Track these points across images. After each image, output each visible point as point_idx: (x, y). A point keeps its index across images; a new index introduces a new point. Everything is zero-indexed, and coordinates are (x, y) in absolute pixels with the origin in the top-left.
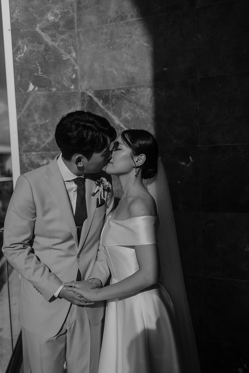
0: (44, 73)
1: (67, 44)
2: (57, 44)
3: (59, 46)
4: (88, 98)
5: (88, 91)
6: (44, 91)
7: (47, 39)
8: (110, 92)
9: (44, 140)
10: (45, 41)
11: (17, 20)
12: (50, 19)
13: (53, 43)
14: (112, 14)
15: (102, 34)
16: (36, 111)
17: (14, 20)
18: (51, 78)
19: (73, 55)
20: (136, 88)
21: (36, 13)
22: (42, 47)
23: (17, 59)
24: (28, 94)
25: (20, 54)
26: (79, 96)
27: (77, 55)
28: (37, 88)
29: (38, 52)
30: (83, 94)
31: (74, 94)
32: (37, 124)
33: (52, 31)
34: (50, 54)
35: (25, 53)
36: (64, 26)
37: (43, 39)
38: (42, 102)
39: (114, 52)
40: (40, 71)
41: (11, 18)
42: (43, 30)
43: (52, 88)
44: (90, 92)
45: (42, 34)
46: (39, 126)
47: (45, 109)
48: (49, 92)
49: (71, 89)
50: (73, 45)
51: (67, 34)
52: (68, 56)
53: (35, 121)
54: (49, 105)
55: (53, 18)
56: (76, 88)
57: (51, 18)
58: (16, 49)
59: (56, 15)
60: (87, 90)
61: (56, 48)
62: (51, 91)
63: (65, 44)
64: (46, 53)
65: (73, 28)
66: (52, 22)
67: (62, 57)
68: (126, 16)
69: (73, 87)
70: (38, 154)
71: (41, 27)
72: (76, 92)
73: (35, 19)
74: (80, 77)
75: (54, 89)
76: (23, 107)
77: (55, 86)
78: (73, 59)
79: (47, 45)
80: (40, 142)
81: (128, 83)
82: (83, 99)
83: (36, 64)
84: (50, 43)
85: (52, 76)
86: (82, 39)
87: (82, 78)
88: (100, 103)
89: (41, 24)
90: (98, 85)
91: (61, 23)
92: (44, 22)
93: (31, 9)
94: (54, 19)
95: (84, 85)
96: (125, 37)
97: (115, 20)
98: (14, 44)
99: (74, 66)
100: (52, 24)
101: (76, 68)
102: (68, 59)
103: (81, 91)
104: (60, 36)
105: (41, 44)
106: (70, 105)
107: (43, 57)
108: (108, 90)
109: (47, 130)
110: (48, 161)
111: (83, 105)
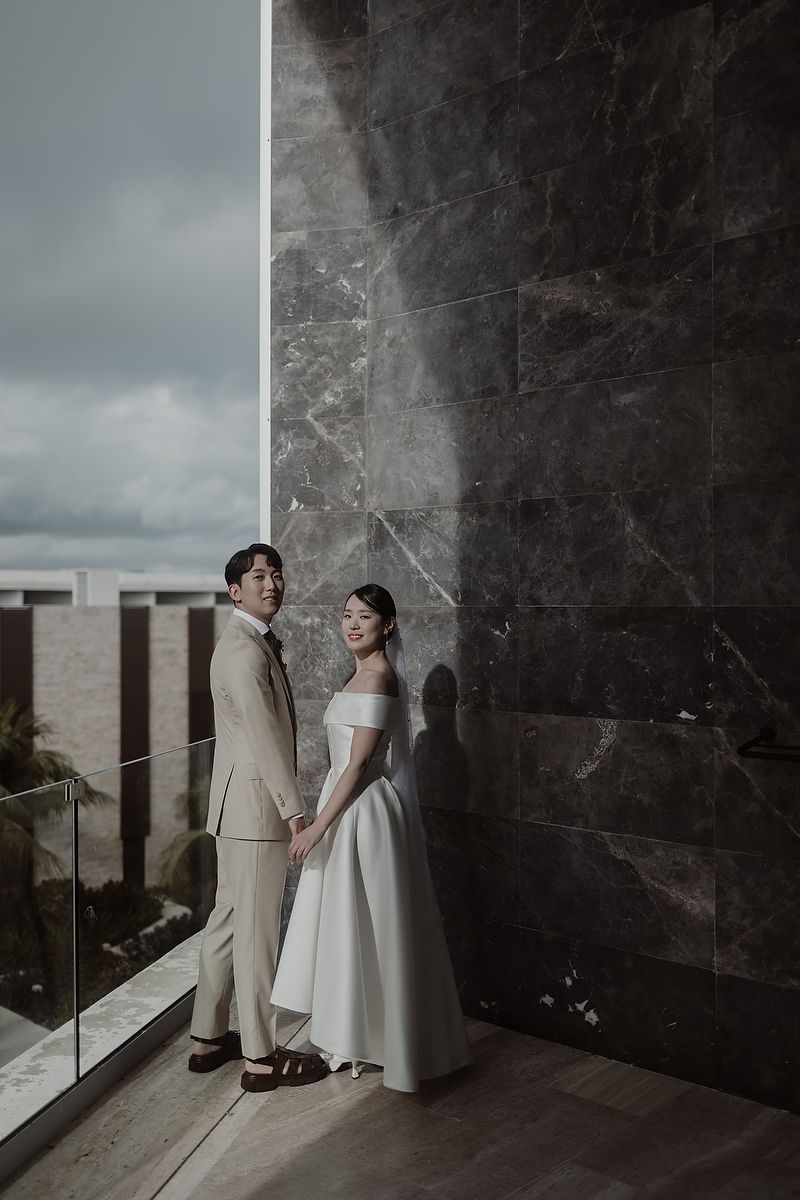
0: (314, 483)
1: (351, 439)
2: (336, 438)
3: (338, 441)
4: (377, 522)
5: (377, 512)
6: (312, 511)
7: (321, 430)
8: (406, 514)
9: (308, 586)
10: (319, 435)
11: (280, 404)
12: (327, 402)
13: (330, 437)
14: (412, 395)
15: (398, 424)
16: (299, 541)
17: (276, 404)
18: (325, 490)
19: (359, 454)
20: (440, 509)
21: (309, 393)
22: (314, 444)
23: (277, 462)
24: (289, 516)
25: (282, 454)
26: (365, 518)
27: (364, 455)
28: (302, 506)
29: (308, 450)
30: (371, 515)
31: (357, 516)
32: (300, 562)
33: (330, 419)
34: (325, 454)
35: (289, 454)
36: (347, 411)
37: (316, 432)
38: (308, 527)
39: (413, 453)
40: (309, 479)
41: (272, 402)
42: (317, 418)
43: (325, 506)
44: (380, 512)
45: (316, 424)
46: (302, 564)
47: (312, 538)
48: (321, 512)
49: (354, 508)
50: (360, 439)
51: (351, 423)
52: (352, 457)
53: (297, 558)
54: (320, 532)
55: (332, 399)
56: (361, 506)
57: (328, 398)
58: (276, 447)
59: (337, 395)
60: (376, 509)
61: (335, 445)
62: (323, 510)
63: (348, 438)
64: (319, 453)
65: (362, 413)
66: (331, 406)
67: (342, 459)
68: (431, 400)
69: (355, 505)
70: (298, 609)
71: (314, 414)
72: (360, 513)
73: (306, 401)
74: (367, 488)
75: (327, 508)
76: (281, 535)
77: (330, 503)
78: (358, 461)
79: (320, 440)
80: (302, 590)
81: (429, 503)
82: (370, 523)
83: (303, 470)
84: (326, 437)
85: (326, 487)
86: (373, 430)
87: (371, 490)
88: (392, 532)
89: (314, 409)
90: (391, 504)
91: (343, 407)
92: (318, 406)
93: (301, 388)
94: (334, 401)
95: (372, 502)
96: (428, 431)
97: (417, 403)
98: (273, 441)
99: (359, 472)
100: (331, 408)
101: (362, 475)
102: (352, 461)
103: (367, 511)
104: (342, 425)
105: (313, 438)
106: (351, 532)
107: (315, 457)
108: (403, 512)
109: (314, 571)
110: (313, 621)
111: (369, 533)
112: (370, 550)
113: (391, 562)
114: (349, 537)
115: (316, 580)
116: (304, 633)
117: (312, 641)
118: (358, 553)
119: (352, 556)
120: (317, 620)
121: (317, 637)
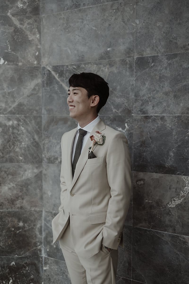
0: (13, 50)
1: (32, 27)
2: (24, 27)
3: (26, 28)
4: (48, 72)
5: (48, 66)
6: (12, 65)
7: (16, 22)
8: (65, 67)
9: (10, 105)
10: (15, 24)
12: (19, 6)
13: (21, 26)
14: (68, 2)
15: (60, 19)
16: (5, 81)
18: (18, 54)
19: (37, 36)
20: (85, 64)
22: (12, 29)
26: (41, 70)
27: (40, 36)
28: (6, 62)
29: (9, 33)
30: (44, 68)
31: (36, 68)
32: (5, 92)
33: (21, 16)
34: (18, 35)
36: (31, 12)
37: (13, 23)
38: (10, 73)
39: (69, 34)
40: (9, 48)
42: (13, 15)
43: (19, 63)
44: (49, 67)
45: (13, 18)
46: (7, 93)
47: (12, 80)
48: (16, 66)
49: (35, 64)
50: (37, 28)
51: (33, 19)
52: (33, 37)
53: (4, 89)
54: (16, 76)
56: (39, 63)
59: (24, 3)
61: (24, 30)
62: (17, 65)
63: (31, 27)
64: (15, 34)
65: (39, 14)
66: (21, 9)
67: (28, 38)
69: (36, 63)
70: (5, 117)
71: (12, 13)
72: (38, 67)
73: (7, 6)
74: (42, 55)
77: (21, 62)
78: (36, 39)
79: (16, 27)
80: (7, 107)
81: (79, 61)
82: (44, 72)
83: (6, 43)
84: (19, 26)
85: (19, 52)
86: (45, 23)
87: (44, 55)
88: (56, 76)
89: (11, 10)
90: (55, 61)
91: (29, 10)
92: (14, 8)
94: (23, 6)
95: (45, 61)
96: (78, 22)
99: (37, 45)
100: (21, 10)
101: (39, 47)
102: (33, 40)
103: (42, 66)
104: (27, 20)
105: (11, 26)
106: (33, 77)
107: (13, 37)
108: (63, 66)
109: (13, 97)
110: (13, 123)
111: (43, 77)
112: (44, 86)
113: (56, 93)
114: (32, 80)
115: (14, 101)
116: (9, 129)
117: (13, 133)
118: (37, 88)
119: (34, 89)
120: (15, 122)
121: (15, 131)
